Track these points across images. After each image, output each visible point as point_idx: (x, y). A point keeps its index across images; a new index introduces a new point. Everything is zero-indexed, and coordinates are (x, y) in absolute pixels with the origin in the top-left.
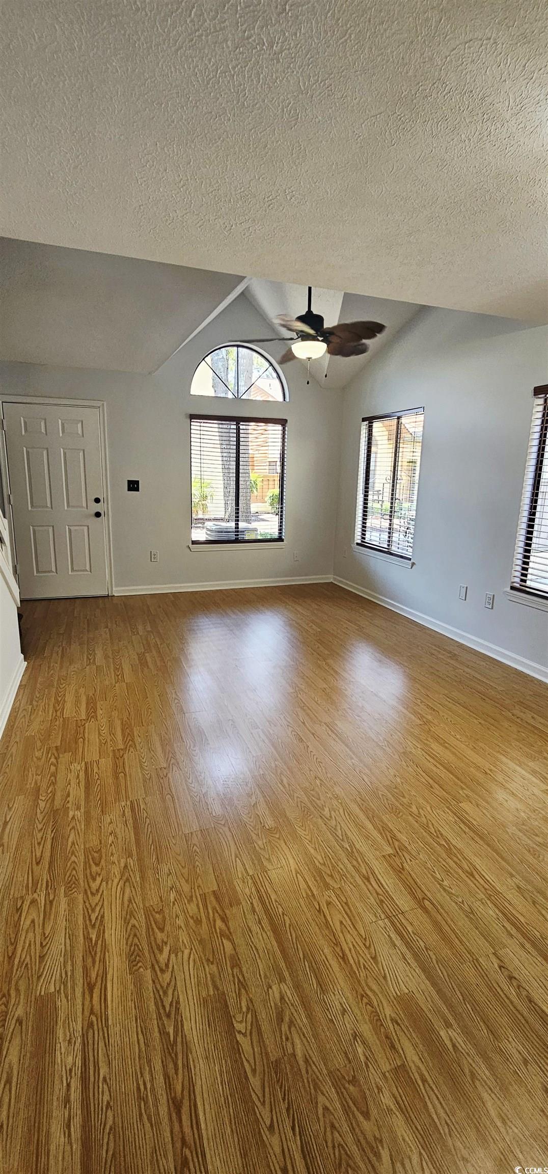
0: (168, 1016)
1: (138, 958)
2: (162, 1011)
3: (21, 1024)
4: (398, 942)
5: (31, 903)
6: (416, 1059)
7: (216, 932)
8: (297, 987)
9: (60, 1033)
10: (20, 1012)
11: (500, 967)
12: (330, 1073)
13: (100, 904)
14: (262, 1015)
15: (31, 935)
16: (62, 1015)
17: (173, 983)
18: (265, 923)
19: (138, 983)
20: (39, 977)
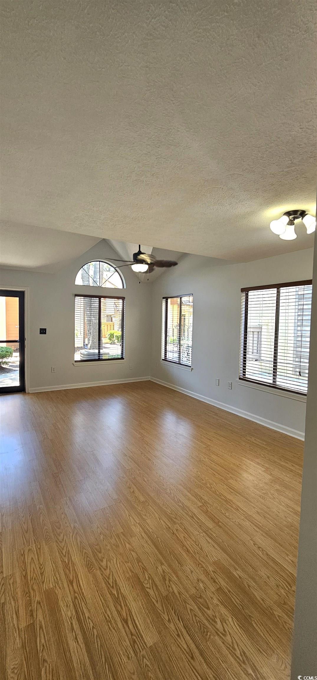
0: (113, 587)
1: (91, 566)
2: (109, 586)
3: (40, 603)
4: (210, 541)
5: (28, 551)
6: (225, 585)
7: (127, 549)
8: (170, 566)
9: (61, 603)
10: (38, 598)
11: (254, 544)
12: (190, 596)
13: (66, 545)
14: (156, 580)
15: (33, 565)
16: (60, 597)
17: (111, 573)
18: (149, 542)
19: (95, 576)
20: (43, 583)
